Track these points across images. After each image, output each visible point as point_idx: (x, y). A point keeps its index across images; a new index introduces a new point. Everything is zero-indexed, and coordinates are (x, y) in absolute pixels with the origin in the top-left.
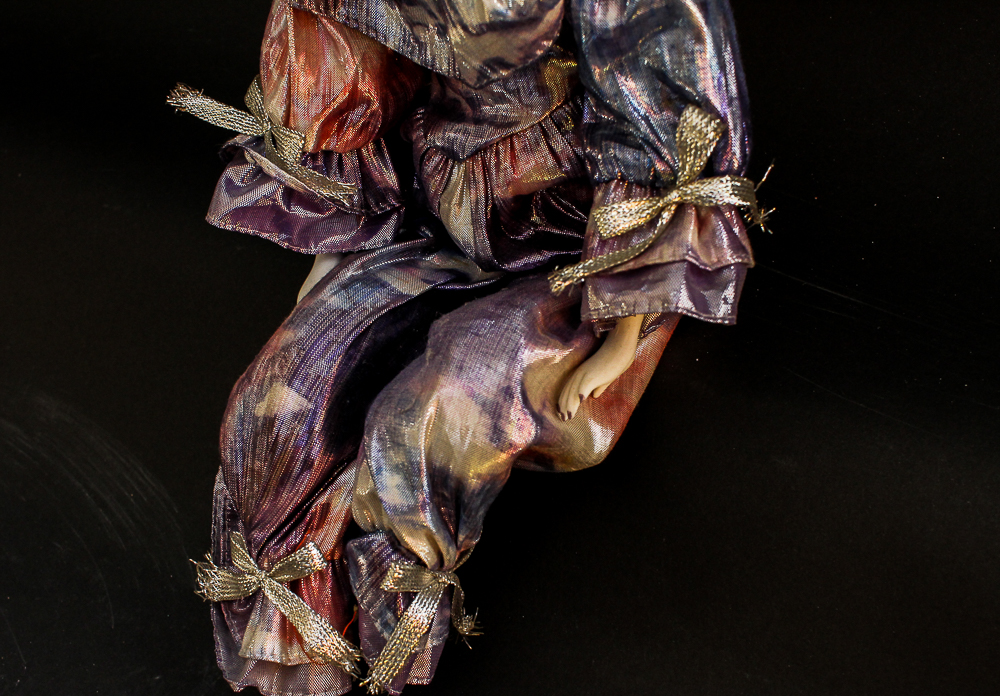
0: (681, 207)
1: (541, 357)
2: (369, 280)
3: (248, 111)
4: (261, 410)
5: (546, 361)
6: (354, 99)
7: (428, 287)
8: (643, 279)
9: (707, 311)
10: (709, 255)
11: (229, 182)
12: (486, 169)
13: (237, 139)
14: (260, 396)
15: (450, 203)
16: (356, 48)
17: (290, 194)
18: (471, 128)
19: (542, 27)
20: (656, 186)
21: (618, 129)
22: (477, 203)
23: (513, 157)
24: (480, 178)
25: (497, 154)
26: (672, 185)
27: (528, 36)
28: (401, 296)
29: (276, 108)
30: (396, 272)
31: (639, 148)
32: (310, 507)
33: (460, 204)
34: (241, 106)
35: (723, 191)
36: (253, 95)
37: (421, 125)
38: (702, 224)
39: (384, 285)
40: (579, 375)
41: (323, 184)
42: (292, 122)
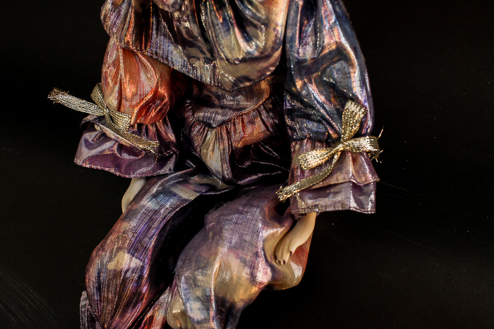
0: (343, 153)
1: (269, 233)
2: (166, 192)
3: (94, 102)
4: (111, 266)
5: (273, 235)
6: (156, 96)
7: (198, 194)
8: (328, 191)
9: (363, 208)
10: (360, 178)
11: (86, 141)
12: (228, 133)
13: (89, 118)
14: (111, 259)
15: (207, 150)
16: (157, 70)
17: (121, 147)
18: (220, 111)
19: (272, 60)
20: (329, 142)
21: (306, 110)
22: (224, 150)
23: (244, 127)
24: (225, 136)
25: (234, 124)
26: (338, 140)
27: (264, 65)
28: (185, 200)
29: (113, 101)
30: (180, 187)
31: (319, 122)
32: (143, 319)
33: (213, 150)
34: (89, 99)
35: (366, 144)
36: (96, 94)
37: (190, 109)
38: (354, 160)
39: (175, 195)
40: (287, 241)
41: (140, 141)
42: (122, 109)
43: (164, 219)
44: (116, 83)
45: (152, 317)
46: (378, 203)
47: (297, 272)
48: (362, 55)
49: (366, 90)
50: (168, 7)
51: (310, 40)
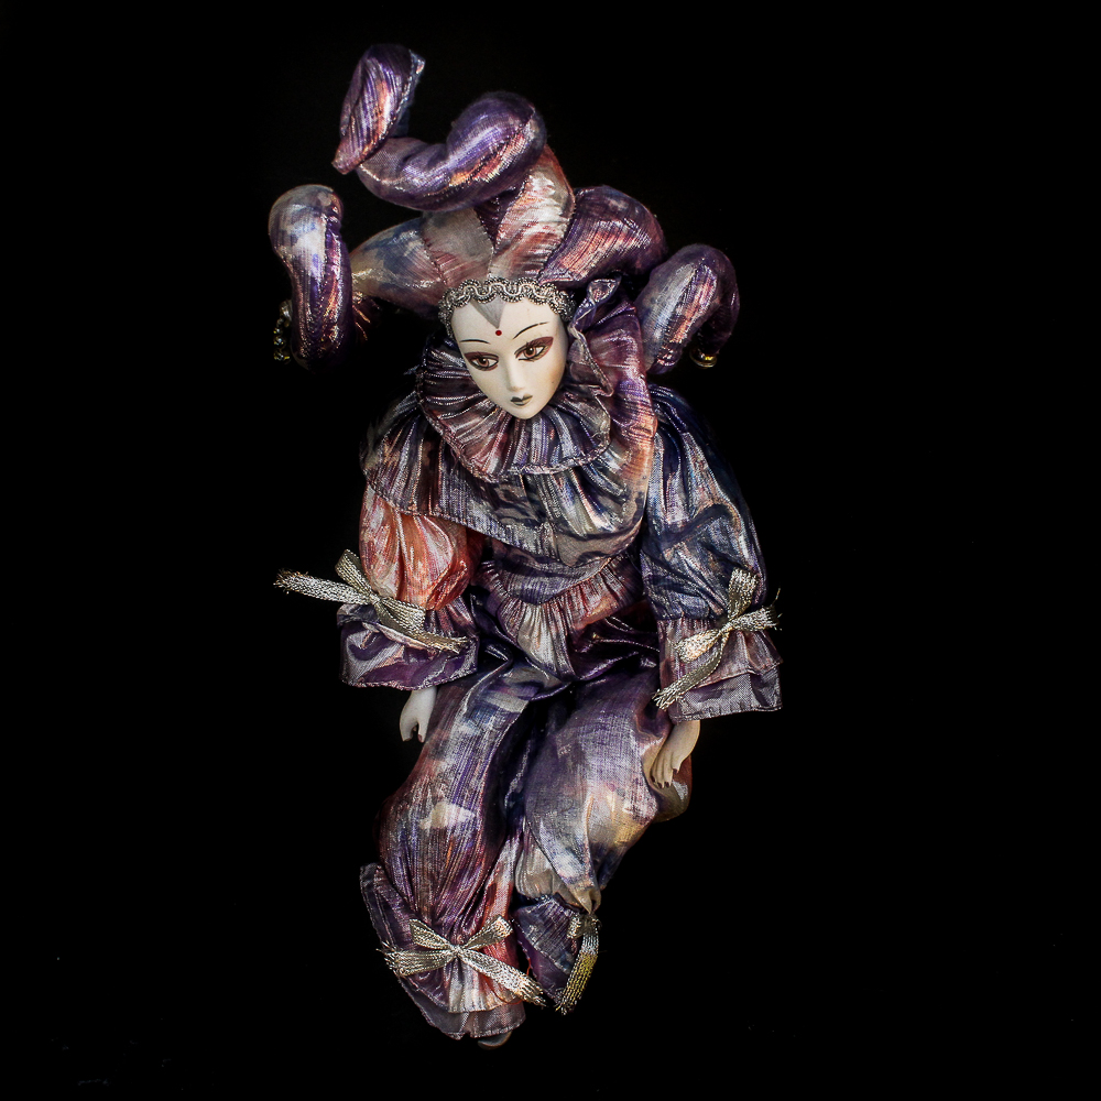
0: (733, 633)
1: (648, 748)
2: (479, 709)
4: (427, 824)
5: (650, 751)
6: (453, 569)
7: (526, 702)
8: (720, 688)
9: (767, 705)
10: (758, 664)
11: (353, 647)
12: (562, 610)
13: (343, 607)
14: (424, 815)
15: (530, 635)
17: (409, 650)
18: (546, 580)
20: (713, 621)
21: (677, 581)
22: (558, 635)
23: (585, 600)
24: (558, 616)
25: (570, 598)
26: (724, 618)
28: (511, 715)
29: (389, 585)
30: (498, 695)
31: (696, 595)
33: (539, 636)
34: (338, 579)
35: (762, 618)
37: (496, 579)
38: (748, 640)
39: (495, 708)
40: (668, 755)
41: (434, 640)
42: (407, 598)
43: (492, 747)
44: (391, 560)
45: (494, 886)
46: (785, 696)
47: (682, 791)
48: (746, 505)
49: (755, 547)
50: (490, 477)
51: (678, 499)
